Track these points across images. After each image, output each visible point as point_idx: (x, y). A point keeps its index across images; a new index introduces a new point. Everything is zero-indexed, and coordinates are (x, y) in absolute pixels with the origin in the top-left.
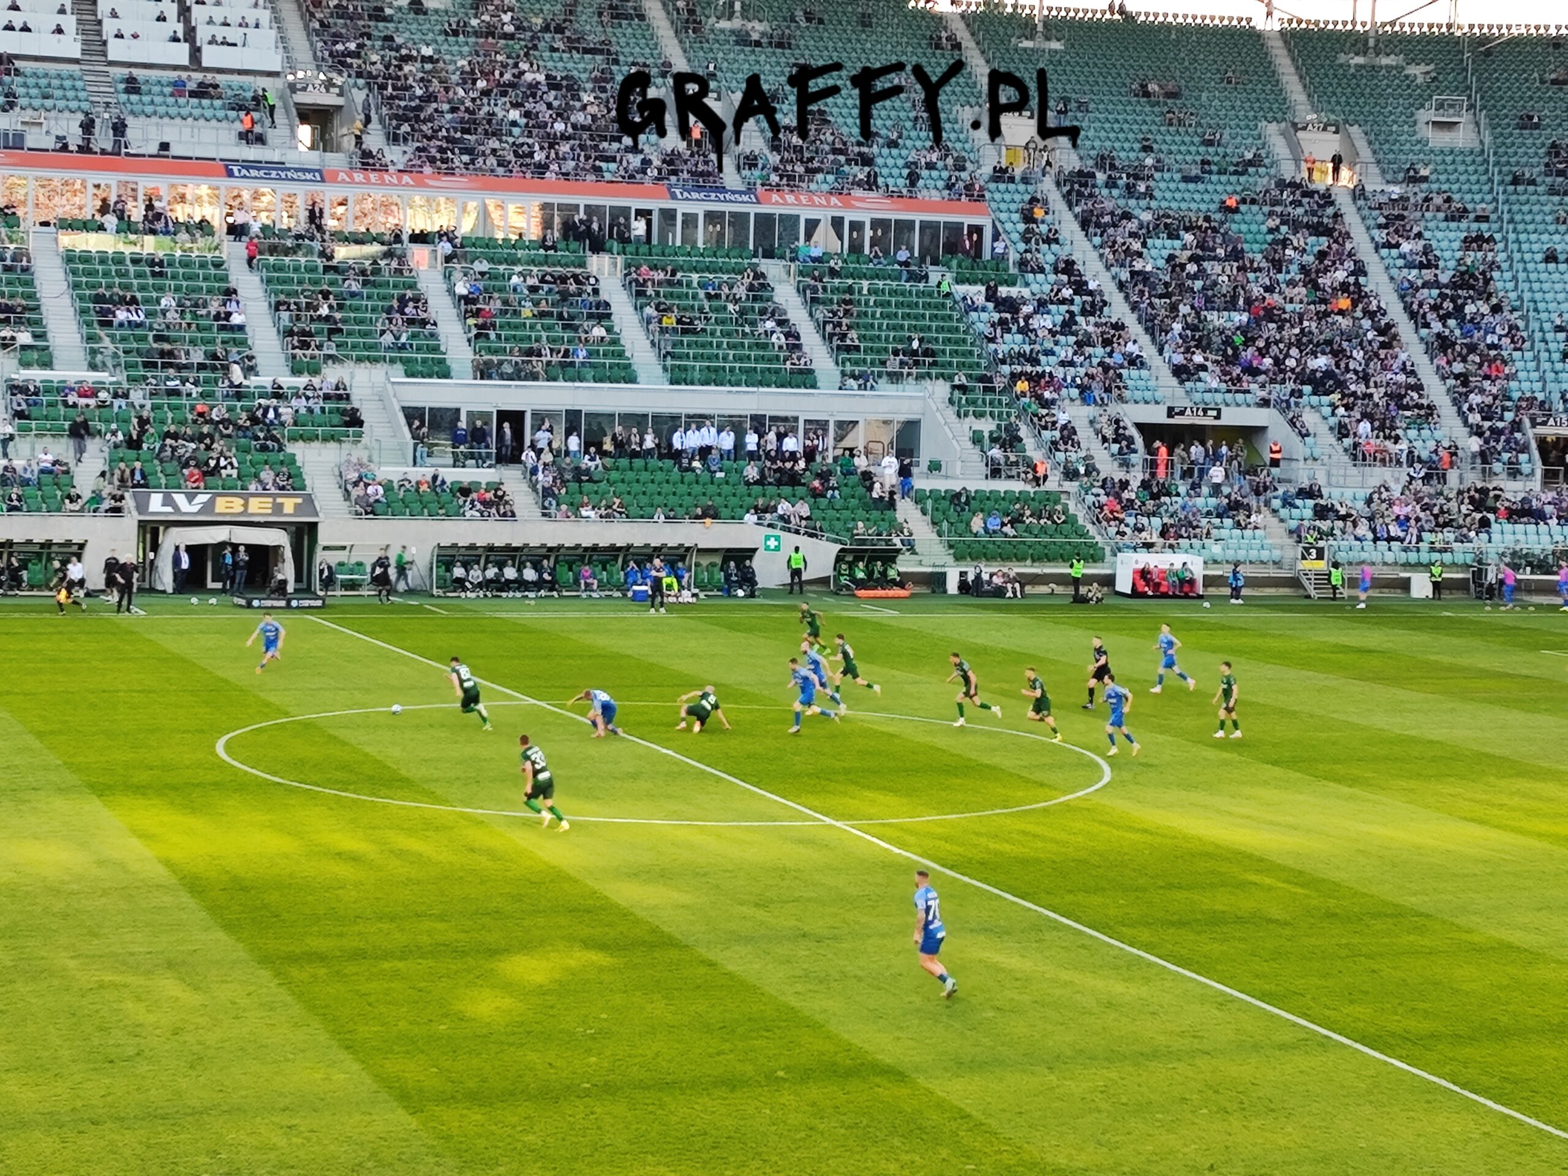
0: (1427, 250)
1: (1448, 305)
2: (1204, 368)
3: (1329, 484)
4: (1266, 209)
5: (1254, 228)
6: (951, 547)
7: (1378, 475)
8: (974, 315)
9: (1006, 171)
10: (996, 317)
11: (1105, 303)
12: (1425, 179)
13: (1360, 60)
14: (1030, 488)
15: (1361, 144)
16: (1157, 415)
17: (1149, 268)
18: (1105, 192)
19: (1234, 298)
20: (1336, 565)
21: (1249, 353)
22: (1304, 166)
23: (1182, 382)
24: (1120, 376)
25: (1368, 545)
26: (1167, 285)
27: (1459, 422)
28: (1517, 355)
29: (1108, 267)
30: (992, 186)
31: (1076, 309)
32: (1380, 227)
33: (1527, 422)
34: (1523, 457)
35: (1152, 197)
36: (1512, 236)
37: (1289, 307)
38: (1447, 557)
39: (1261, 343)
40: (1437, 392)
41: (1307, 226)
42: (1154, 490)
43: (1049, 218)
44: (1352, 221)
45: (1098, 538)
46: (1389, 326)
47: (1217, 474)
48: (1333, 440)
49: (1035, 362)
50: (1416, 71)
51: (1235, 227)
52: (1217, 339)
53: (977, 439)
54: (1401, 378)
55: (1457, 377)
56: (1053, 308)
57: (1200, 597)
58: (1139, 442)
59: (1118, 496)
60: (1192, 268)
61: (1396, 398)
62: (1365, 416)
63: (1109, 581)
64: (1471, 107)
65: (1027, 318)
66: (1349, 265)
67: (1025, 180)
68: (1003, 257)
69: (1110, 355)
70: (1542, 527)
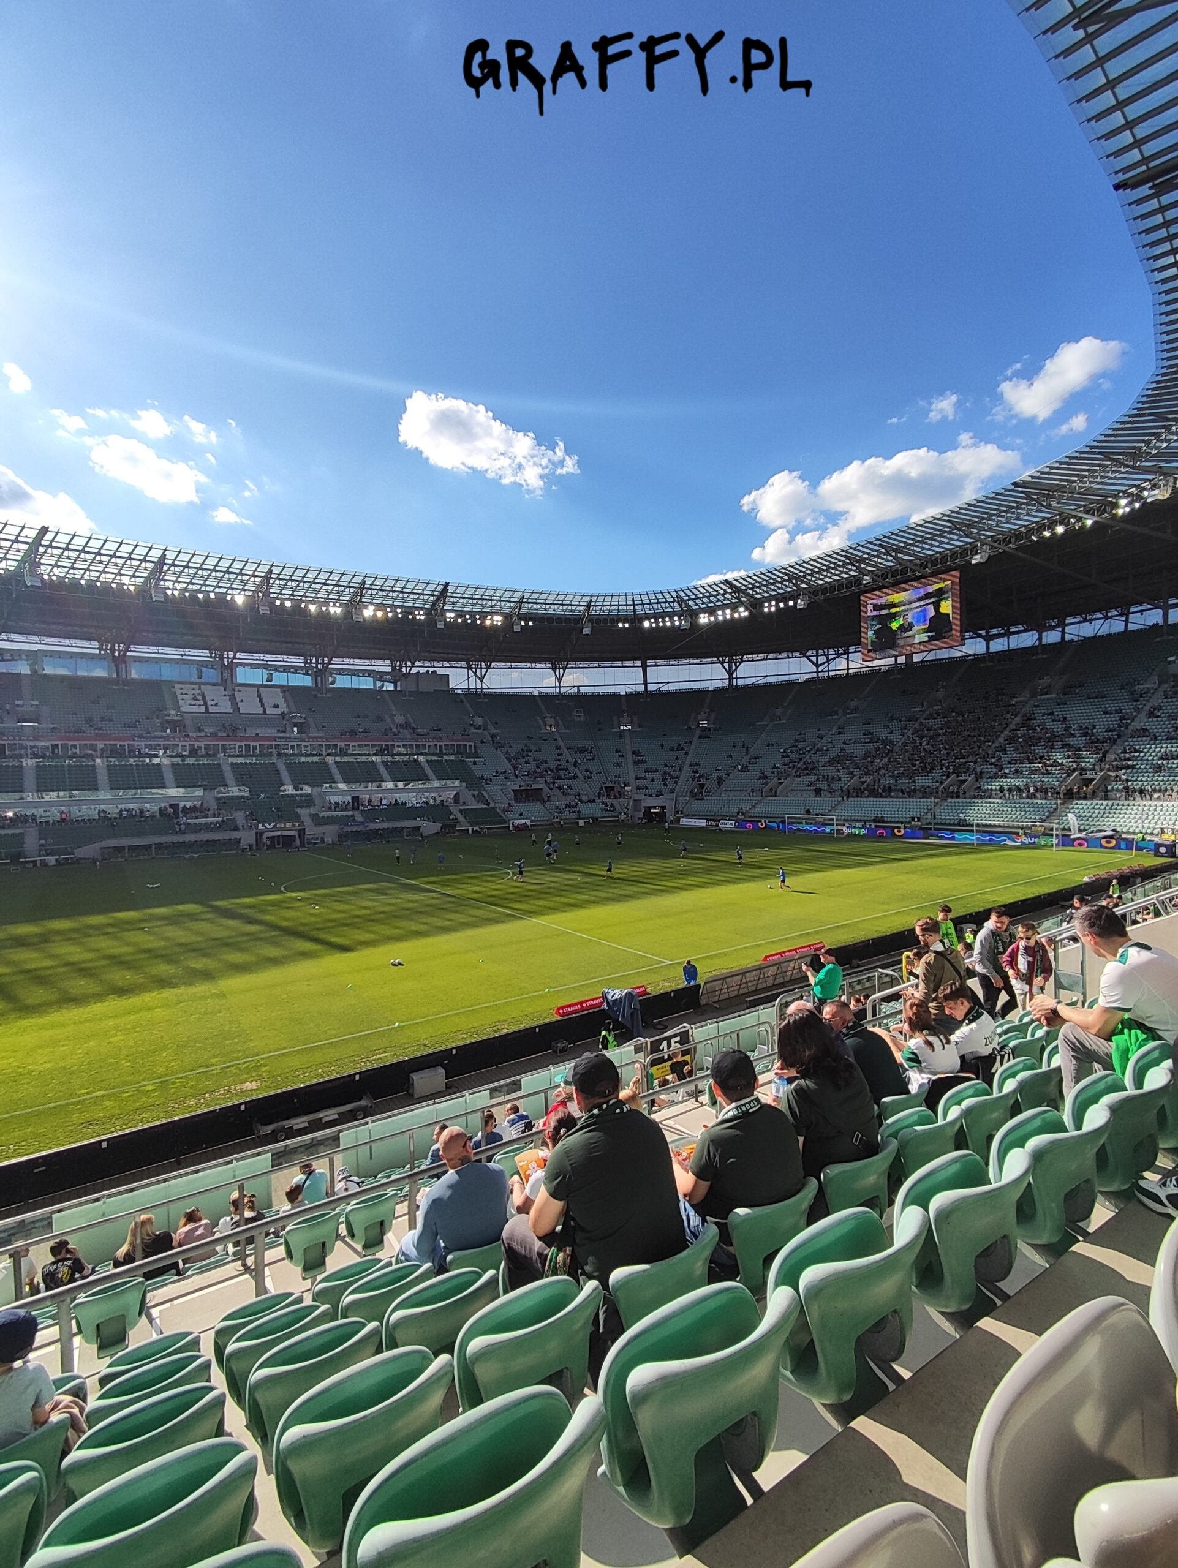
6: (469, 822)
13: (557, 701)
14: (485, 806)
15: (559, 721)
16: (517, 787)
30: (474, 734)
45: (505, 817)
50: (570, 703)
53: (474, 795)
58: (513, 794)
63: (508, 828)
64: (583, 711)
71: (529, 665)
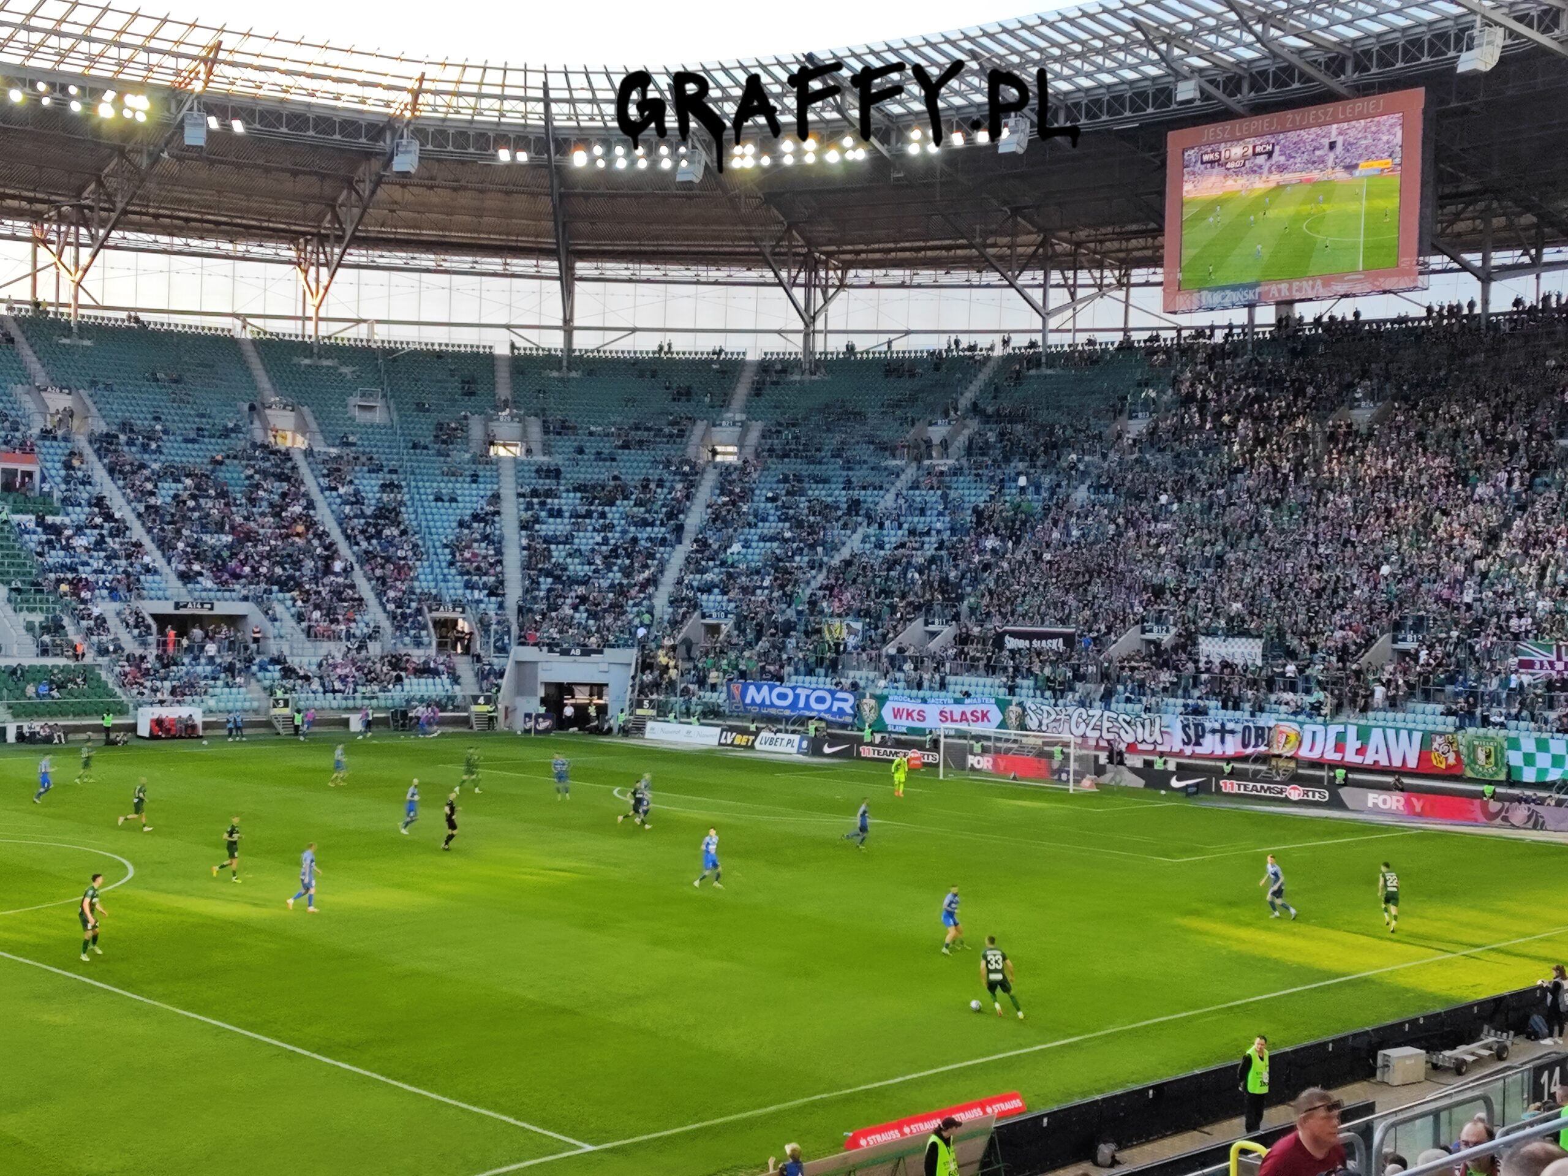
0: (357, 493)
1: (372, 530)
2: (201, 574)
3: (292, 654)
4: (244, 462)
5: (235, 475)
6: (10, 707)
7: (326, 647)
8: (27, 537)
9: (50, 432)
10: (44, 538)
11: (127, 528)
12: (354, 444)
13: (307, 361)
14: (71, 663)
15: (310, 419)
16: (168, 608)
17: (159, 503)
18: (126, 448)
19: (223, 525)
20: (299, 711)
21: (233, 564)
22: (270, 433)
23: (185, 584)
24: (138, 580)
25: (320, 695)
26: (173, 515)
27: (380, 609)
28: (418, 563)
29: (129, 502)
30: (40, 443)
31: (105, 532)
32: (324, 476)
33: (426, 609)
34: (424, 633)
35: (161, 453)
36: (413, 484)
37: (261, 531)
38: (374, 702)
39: (242, 557)
40: (365, 589)
41: (273, 475)
42: (166, 662)
43: (84, 466)
44: (304, 470)
45: (124, 698)
46: (332, 544)
47: (211, 648)
48: (293, 623)
49: (74, 570)
50: (345, 370)
51: (222, 475)
52: (210, 554)
53: (30, 627)
54: (340, 580)
55: (378, 579)
56: (88, 531)
57: (201, 737)
58: (154, 627)
59: (139, 667)
60: (191, 503)
61: (337, 594)
62: (317, 607)
63: (133, 728)
64: (384, 396)
65: (68, 538)
66: (303, 502)
67: (66, 439)
68: (50, 494)
69: (131, 565)
70: (437, 680)
71: (226, 247)
